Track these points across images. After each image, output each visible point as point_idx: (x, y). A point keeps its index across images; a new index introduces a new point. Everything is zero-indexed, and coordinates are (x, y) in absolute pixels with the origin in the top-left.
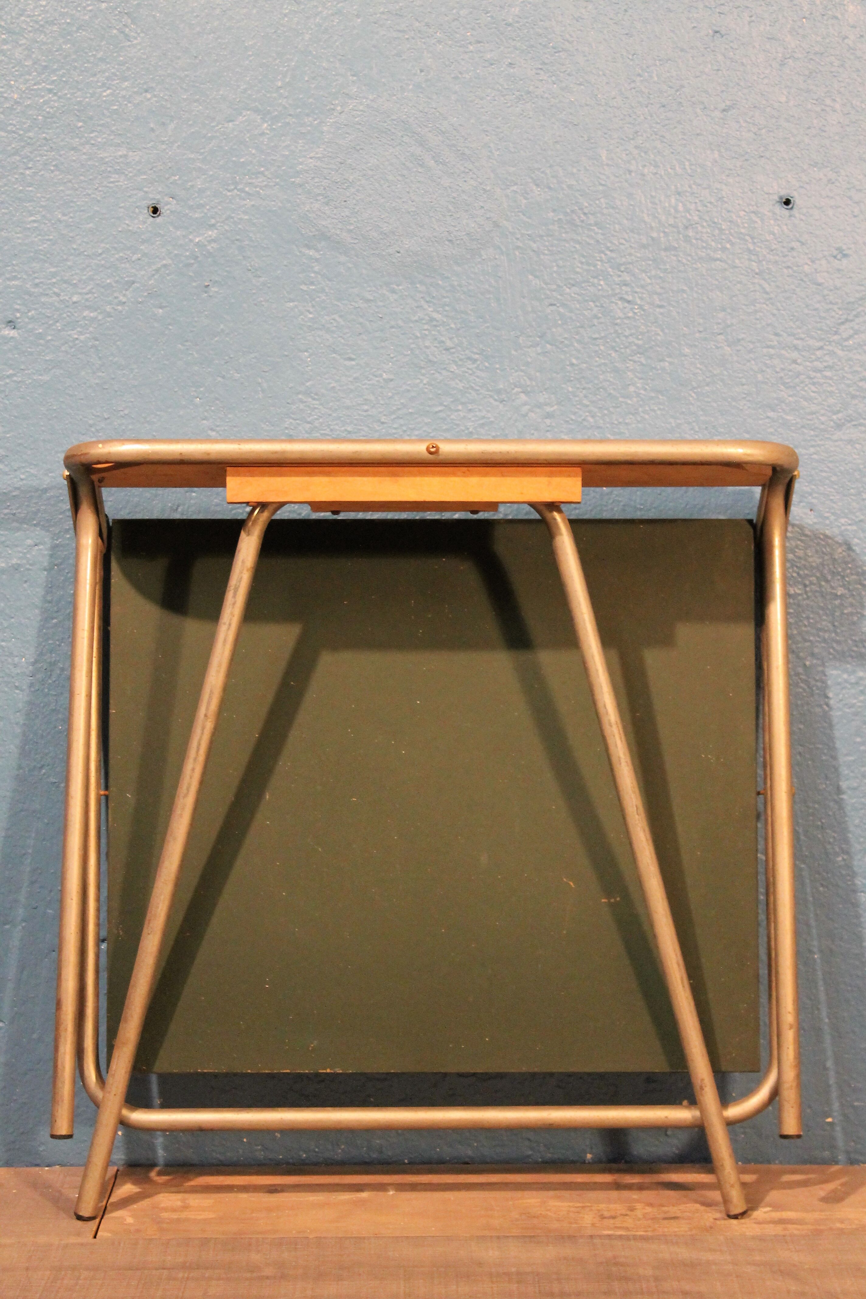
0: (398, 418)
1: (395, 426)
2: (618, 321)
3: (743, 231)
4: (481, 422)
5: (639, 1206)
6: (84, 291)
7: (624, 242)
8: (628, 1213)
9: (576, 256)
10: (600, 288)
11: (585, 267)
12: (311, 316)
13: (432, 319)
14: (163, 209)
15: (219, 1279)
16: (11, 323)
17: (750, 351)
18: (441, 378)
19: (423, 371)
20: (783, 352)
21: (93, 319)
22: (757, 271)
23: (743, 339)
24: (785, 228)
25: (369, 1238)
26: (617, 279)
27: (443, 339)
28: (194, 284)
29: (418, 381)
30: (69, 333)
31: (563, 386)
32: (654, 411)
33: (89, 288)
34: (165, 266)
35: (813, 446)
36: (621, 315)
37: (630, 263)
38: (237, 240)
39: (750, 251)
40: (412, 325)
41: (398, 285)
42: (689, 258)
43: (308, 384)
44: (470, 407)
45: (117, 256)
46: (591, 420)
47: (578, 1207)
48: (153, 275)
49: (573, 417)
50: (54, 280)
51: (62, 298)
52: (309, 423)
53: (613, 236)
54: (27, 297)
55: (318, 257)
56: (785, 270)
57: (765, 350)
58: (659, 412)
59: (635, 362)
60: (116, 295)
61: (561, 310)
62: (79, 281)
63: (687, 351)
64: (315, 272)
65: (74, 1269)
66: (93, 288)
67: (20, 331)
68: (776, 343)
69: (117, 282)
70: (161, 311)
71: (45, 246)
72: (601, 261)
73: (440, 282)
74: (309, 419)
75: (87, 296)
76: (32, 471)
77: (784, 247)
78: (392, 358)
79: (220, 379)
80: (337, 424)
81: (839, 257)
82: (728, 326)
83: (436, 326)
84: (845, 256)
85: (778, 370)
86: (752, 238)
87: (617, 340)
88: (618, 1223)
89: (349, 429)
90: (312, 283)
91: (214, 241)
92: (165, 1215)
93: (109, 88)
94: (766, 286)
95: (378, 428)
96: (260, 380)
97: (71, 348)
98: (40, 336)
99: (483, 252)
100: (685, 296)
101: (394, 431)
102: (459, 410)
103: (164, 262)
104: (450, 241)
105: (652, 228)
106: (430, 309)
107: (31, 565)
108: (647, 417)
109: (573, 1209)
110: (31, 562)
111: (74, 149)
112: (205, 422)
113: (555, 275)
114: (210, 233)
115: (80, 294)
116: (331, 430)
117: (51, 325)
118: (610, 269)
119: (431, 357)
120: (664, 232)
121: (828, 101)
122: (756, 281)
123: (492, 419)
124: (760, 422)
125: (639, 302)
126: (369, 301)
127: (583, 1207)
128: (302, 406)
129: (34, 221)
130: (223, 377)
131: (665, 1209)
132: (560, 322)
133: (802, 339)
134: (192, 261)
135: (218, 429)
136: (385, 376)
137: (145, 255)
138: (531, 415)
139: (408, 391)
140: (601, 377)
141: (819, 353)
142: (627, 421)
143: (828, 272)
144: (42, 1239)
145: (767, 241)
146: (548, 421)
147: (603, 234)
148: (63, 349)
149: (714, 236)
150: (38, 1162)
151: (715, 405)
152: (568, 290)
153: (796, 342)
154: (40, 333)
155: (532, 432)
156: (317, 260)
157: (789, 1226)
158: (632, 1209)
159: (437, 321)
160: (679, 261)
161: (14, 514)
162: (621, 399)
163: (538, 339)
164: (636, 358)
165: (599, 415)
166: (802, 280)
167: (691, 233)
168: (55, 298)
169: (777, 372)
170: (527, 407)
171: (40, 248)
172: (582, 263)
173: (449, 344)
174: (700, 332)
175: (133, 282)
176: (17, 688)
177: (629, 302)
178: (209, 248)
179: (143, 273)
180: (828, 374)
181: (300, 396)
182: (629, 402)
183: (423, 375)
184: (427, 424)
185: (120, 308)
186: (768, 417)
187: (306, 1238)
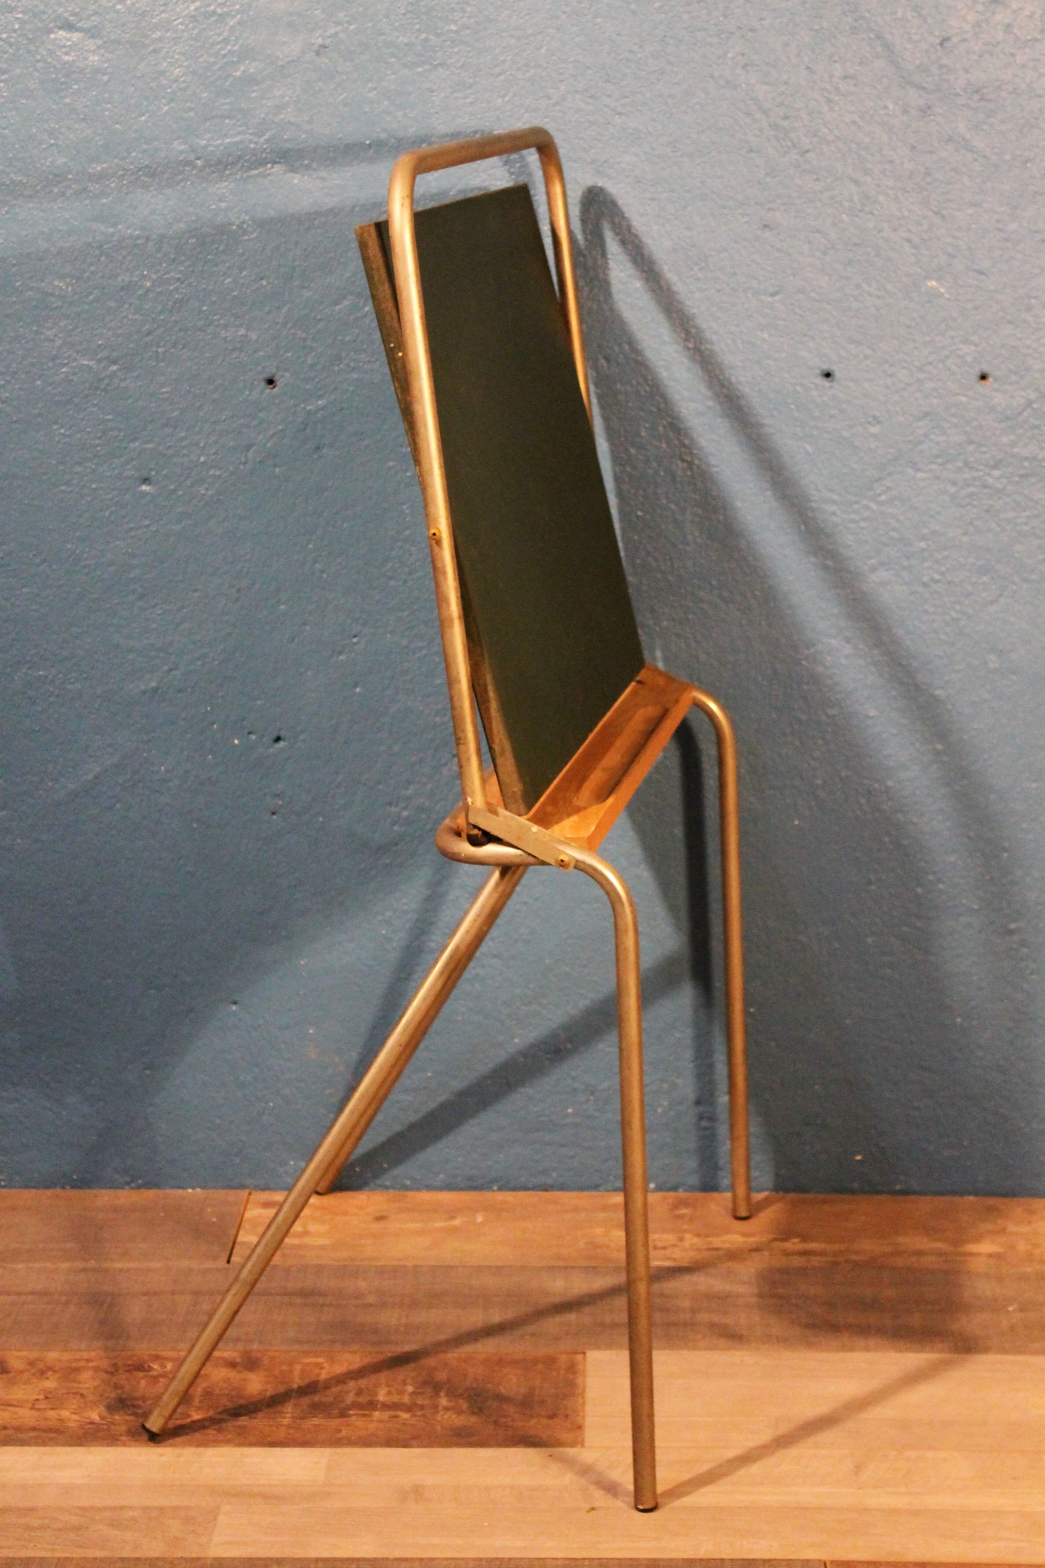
5: (688, 1236)
6: (210, 452)
14: (280, 382)
15: (331, 1305)
16: (146, 480)
21: (219, 477)
24: (825, 397)
25: (457, 1267)
28: (306, 445)
30: (198, 489)
33: (214, 450)
34: (280, 431)
38: (343, 408)
39: (795, 418)
42: (741, 424)
43: (406, 533)
45: (238, 421)
48: (270, 439)
50: (184, 443)
51: (191, 459)
54: (160, 458)
56: (826, 433)
57: (808, 504)
60: (238, 455)
62: (206, 444)
63: (738, 505)
66: (218, 450)
67: (155, 487)
68: (817, 497)
69: (239, 445)
70: (277, 469)
71: (176, 413)
72: (663, 426)
75: (213, 457)
77: (825, 414)
79: (329, 529)
81: (873, 424)
82: (777, 483)
84: (878, 423)
86: (797, 406)
88: (668, 1252)
91: (322, 408)
93: (229, 277)
94: (808, 449)
97: (200, 501)
98: (173, 492)
100: (737, 458)
103: (280, 427)
108: (703, 561)
111: (199, 330)
114: (320, 403)
115: (207, 454)
117: (182, 482)
121: (865, 286)
122: (800, 445)
129: (166, 393)
131: (710, 1239)
133: (840, 496)
134: (305, 426)
137: (263, 421)
141: (856, 506)
143: (863, 436)
144: (185, 1263)
145: (809, 411)
148: (193, 502)
149: (763, 405)
150: (183, 1184)
153: (834, 498)
154: (172, 489)
157: (813, 1258)
158: (681, 1239)
161: (153, 645)
166: (841, 442)
168: (185, 459)
171: (172, 415)
175: (253, 445)
178: (318, 415)
179: (262, 436)
180: (862, 524)
181: (400, 543)
185: (241, 467)
187: (405, 1266)
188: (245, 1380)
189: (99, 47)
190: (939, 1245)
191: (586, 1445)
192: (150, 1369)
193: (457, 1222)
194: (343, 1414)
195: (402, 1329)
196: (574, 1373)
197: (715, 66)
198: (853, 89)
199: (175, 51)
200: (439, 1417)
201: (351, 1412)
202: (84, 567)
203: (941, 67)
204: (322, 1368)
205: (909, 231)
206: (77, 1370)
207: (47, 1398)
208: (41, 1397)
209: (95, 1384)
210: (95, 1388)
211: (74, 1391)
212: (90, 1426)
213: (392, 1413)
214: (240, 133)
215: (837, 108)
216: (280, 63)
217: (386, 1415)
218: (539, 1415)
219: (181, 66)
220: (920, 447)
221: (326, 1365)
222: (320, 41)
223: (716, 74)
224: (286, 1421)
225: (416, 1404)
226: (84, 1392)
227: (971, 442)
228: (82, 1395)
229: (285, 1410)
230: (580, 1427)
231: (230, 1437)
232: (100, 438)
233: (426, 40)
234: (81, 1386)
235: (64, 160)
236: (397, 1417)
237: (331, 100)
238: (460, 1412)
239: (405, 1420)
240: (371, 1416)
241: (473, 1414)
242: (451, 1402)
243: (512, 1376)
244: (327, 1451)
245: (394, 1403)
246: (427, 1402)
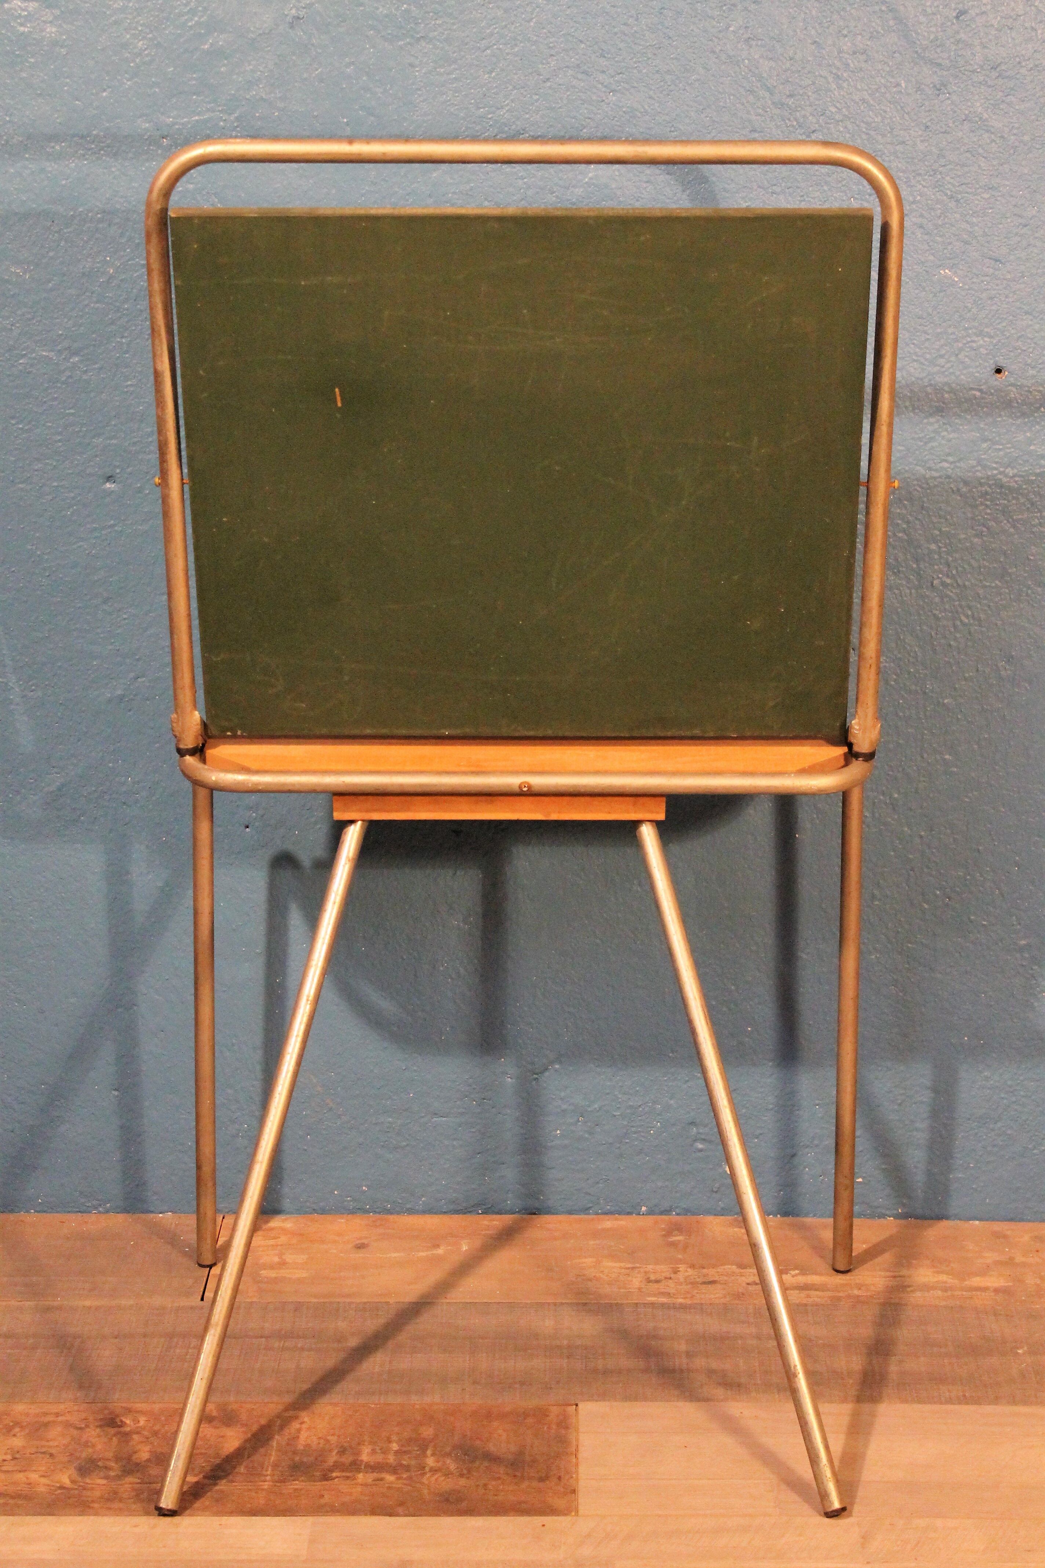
5: (682, 1267)
8: (672, 1276)
15: (310, 1350)
16: (110, 478)
47: (628, 1268)
67: (120, 485)
88: (661, 1287)
109: (623, 1270)
127: (633, 1268)
129: (131, 385)
131: (705, 1271)
144: (157, 1301)
157: (812, 1293)
158: (676, 1271)
187: (387, 1303)
188: (222, 1437)
189: (56, 18)
190: (944, 1278)
191: (581, 1512)
192: (123, 1424)
193: (440, 1251)
194: (325, 1478)
195: (385, 1376)
196: (567, 1428)
197: (716, 40)
198: (863, 65)
199: (137, 22)
200: (425, 1480)
201: (334, 1475)
202: (45, 569)
203: (958, 42)
204: (303, 1423)
205: (922, 216)
206: (46, 1425)
207: (14, 1458)
208: (9, 1457)
209: (65, 1442)
210: (66, 1446)
211: (44, 1450)
212: (59, 1491)
213: (375, 1475)
214: (208, 110)
215: (845, 85)
216: (252, 35)
217: (370, 1477)
218: (530, 1478)
219: (144, 38)
220: (930, 445)
221: (306, 1419)
222: (294, 11)
223: (717, 49)
225: (401, 1465)
226: (53, 1451)
227: (985, 440)
228: (51, 1455)
229: (264, 1473)
230: (574, 1491)
231: (207, 1503)
232: (60, 433)
233: (407, 11)
234: (51, 1443)
235: (21, 139)
236: (382, 1479)
237: (305, 75)
238: (448, 1474)
239: (392, 1483)
240: (355, 1479)
241: (462, 1475)
242: (438, 1462)
243: (500, 1432)
244: (310, 1520)
245: (379, 1463)
246: (413, 1462)
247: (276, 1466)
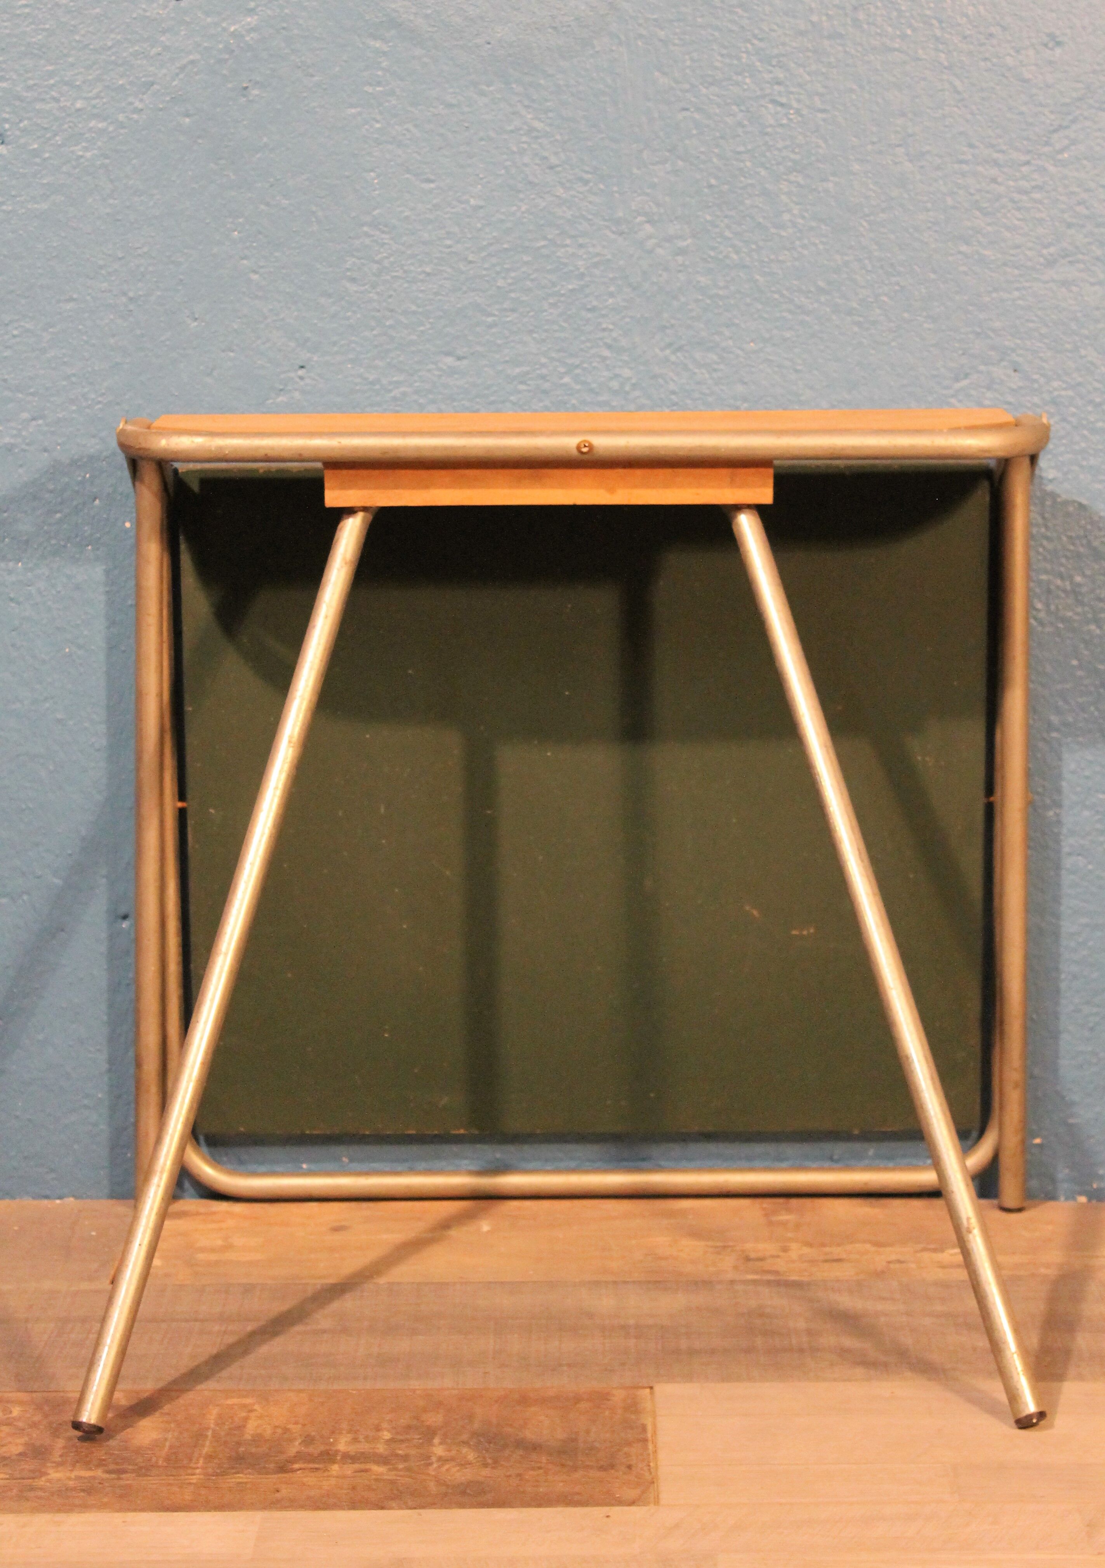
0: (490, 255)
1: (486, 266)
2: (769, 130)
3: (928, 12)
4: (596, 260)
5: (794, 1246)
6: (90, 95)
7: (775, 27)
8: (781, 1254)
9: (715, 47)
10: (746, 87)
11: (727, 61)
12: (378, 126)
13: (532, 129)
17: (938, 168)
18: (544, 204)
19: (521, 196)
20: (980, 169)
21: (102, 131)
22: (946, 64)
23: (928, 152)
24: (981, 8)
25: (455, 1284)
26: (767, 76)
27: (546, 154)
28: (230, 85)
29: (514, 208)
30: (72, 149)
31: (700, 213)
32: (815, 245)
33: (95, 91)
34: (192, 62)
35: (1017, 289)
36: (772, 122)
37: (784, 55)
38: (284, 28)
39: (937, 39)
40: (506, 137)
41: (488, 86)
42: (860, 49)
43: (375, 213)
44: (581, 241)
45: (131, 50)
46: (735, 257)
48: (177, 75)
49: (712, 254)
50: (52, 82)
51: (62, 105)
52: (377, 262)
53: (762, 20)
54: (17, 103)
55: (386, 49)
56: (982, 64)
57: (956, 166)
58: (821, 247)
59: (791, 182)
60: (131, 99)
61: (697, 116)
62: (84, 82)
63: (856, 167)
64: (382, 69)
65: (84, 1320)
66: (101, 92)
67: (9, 147)
68: (970, 157)
69: (131, 83)
70: (187, 120)
71: (40, 37)
72: (747, 52)
73: (542, 82)
74: (376, 258)
75: (94, 102)
76: (27, 326)
77: (980, 33)
78: (482, 179)
79: (263, 207)
80: (412, 264)
81: (1051, 45)
82: (911, 136)
83: (537, 138)
84: (1059, 44)
85: (972, 191)
86: (940, 22)
87: (768, 154)
88: (766, 1265)
89: (428, 270)
90: (379, 84)
91: (253, 30)
92: (201, 1256)
94: (957, 83)
95: (464, 269)
96: (314, 209)
97: (75, 168)
98: (36, 153)
99: (595, 42)
100: (854, 97)
101: (484, 272)
102: (567, 246)
103: (191, 57)
104: (555, 28)
105: (811, 10)
106: (529, 116)
107: (28, 444)
108: (806, 252)
110: (27, 441)
112: (245, 262)
113: (688, 71)
114: (249, 20)
115: (85, 98)
116: (405, 272)
117: (49, 139)
118: (758, 64)
119: (531, 178)
120: (827, 15)
122: (945, 77)
123: (609, 257)
124: (950, 258)
125: (795, 104)
126: (450, 106)
128: (367, 241)
130: (268, 204)
131: (827, 1249)
132: (694, 132)
133: (1003, 152)
134: (227, 56)
135: (262, 270)
136: (473, 202)
137: (166, 48)
138: (659, 251)
139: (502, 221)
140: (748, 202)
141: (1025, 169)
142: (781, 258)
143: (1036, 65)
144: (47, 1285)
145: (959, 25)
146: (680, 259)
147: (749, 18)
148: (64, 169)
149: (891, 19)
150: (48, 1192)
151: (892, 236)
152: (704, 91)
153: (995, 155)
154: (34, 150)
155: (660, 272)
156: (384, 53)
158: (785, 1250)
159: (538, 131)
160: (845, 52)
162: (773, 230)
163: (667, 154)
164: (792, 178)
165: (745, 250)
166: (1004, 76)
167: (861, 16)
168: (53, 105)
169: (971, 194)
170: (653, 241)
171: (34, 40)
172: (722, 55)
173: (554, 160)
174: (873, 143)
175: (152, 84)
176: (12, 600)
177: (782, 105)
178: (247, 39)
179: (164, 71)
180: (1037, 196)
181: (365, 229)
182: (784, 234)
183: (522, 200)
184: (527, 263)
185: (135, 116)
186: (960, 252)
191: (663, 1501)
194: (282, 1469)
196: (638, 1412)
200: (431, 1471)
201: (296, 1466)
204: (251, 1411)
213: (357, 1466)
217: (349, 1469)
218: (587, 1467)
221: (256, 1407)
224: (194, 1479)
225: (397, 1455)
229: (192, 1465)
230: (652, 1481)
231: (105, 1500)
236: (366, 1471)
238: (464, 1464)
239: (382, 1474)
240: (327, 1470)
241: (485, 1465)
242: (450, 1451)
243: (542, 1418)
244: (259, 1516)
245: (363, 1453)
246: (413, 1452)
247: (209, 1458)
